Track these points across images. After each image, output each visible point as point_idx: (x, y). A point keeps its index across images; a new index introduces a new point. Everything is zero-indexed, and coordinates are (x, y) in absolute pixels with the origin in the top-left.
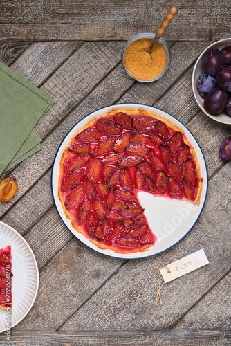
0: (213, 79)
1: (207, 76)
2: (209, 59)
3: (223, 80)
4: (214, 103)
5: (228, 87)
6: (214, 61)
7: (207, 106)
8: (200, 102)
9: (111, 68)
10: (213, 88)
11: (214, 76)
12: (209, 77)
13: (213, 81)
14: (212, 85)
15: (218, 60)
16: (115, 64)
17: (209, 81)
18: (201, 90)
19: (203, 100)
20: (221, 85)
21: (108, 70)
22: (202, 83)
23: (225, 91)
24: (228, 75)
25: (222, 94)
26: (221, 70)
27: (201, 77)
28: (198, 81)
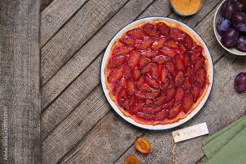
0: (228, 21)
1: (225, 19)
2: (227, 6)
3: (237, 22)
4: (229, 38)
5: (240, 27)
6: (230, 8)
7: (223, 41)
10: (229, 28)
11: (230, 20)
12: (226, 20)
13: (229, 23)
14: (228, 26)
15: (234, 8)
17: (225, 22)
18: (219, 29)
19: (220, 37)
20: (235, 26)
22: (221, 23)
23: (237, 30)
24: (240, 18)
25: (235, 32)
26: (236, 14)
27: (221, 19)
28: (217, 22)
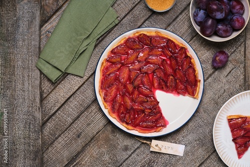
1: (200, 10)
3: (213, 11)
4: (208, 27)
5: (215, 16)
7: (202, 31)
8: (197, 28)
10: (206, 18)
11: (205, 10)
12: (202, 11)
13: (205, 13)
14: (204, 16)
17: (202, 13)
18: (197, 20)
20: (210, 15)
22: (197, 15)
23: (214, 19)
24: (215, 7)
25: (212, 21)
26: (210, 4)
27: (196, 11)
28: (194, 14)
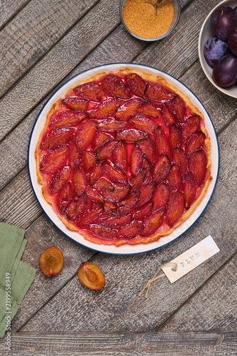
0: (223, 43)
1: (216, 40)
2: (219, 18)
4: (225, 72)
6: (225, 21)
7: (216, 77)
8: (208, 72)
9: (86, 9)
10: (224, 55)
11: (226, 41)
12: (219, 42)
13: (224, 46)
14: (222, 52)
15: (230, 20)
16: (92, 4)
17: (218, 46)
18: (209, 57)
19: (211, 70)
20: (233, 51)
21: (84, 12)
22: (210, 48)
25: (235, 62)
26: (234, 32)
27: (210, 41)
28: (205, 46)
